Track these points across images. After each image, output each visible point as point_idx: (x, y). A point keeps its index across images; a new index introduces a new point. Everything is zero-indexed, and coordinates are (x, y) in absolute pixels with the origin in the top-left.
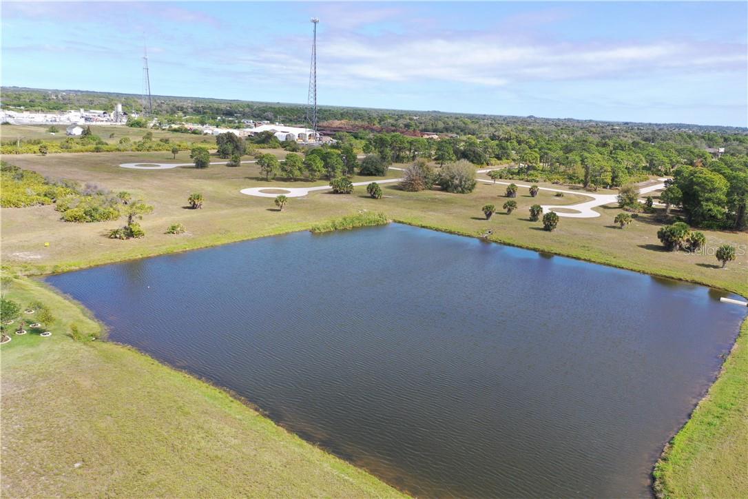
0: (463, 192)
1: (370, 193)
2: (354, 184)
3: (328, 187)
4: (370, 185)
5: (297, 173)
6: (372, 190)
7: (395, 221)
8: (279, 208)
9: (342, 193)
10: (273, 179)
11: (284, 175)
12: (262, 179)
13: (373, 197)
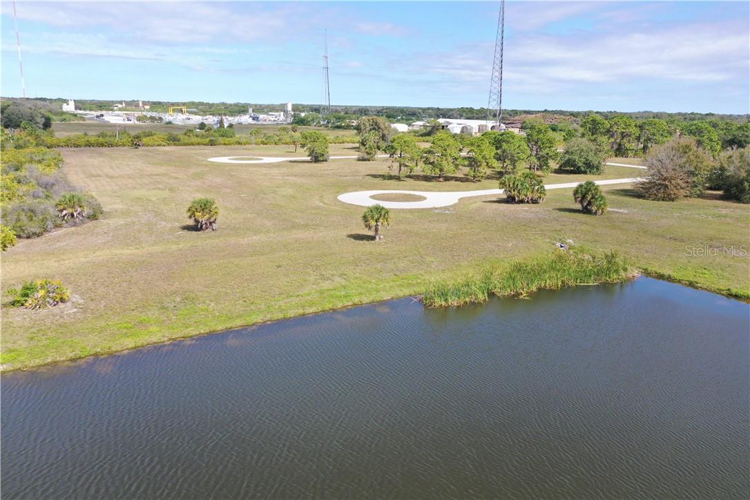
1: (581, 202)
2: (547, 187)
4: (581, 186)
5: (449, 168)
6: (584, 197)
7: (647, 273)
9: (522, 202)
10: (409, 177)
11: (428, 171)
12: (391, 178)
13: (586, 211)
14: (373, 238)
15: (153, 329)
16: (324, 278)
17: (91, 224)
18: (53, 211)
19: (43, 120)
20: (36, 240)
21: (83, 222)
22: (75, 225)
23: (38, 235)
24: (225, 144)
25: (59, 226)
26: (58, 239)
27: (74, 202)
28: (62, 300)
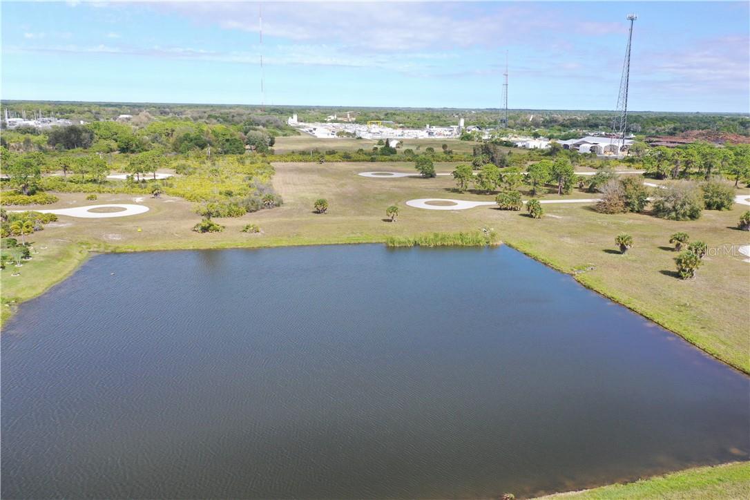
0: (677, 219)
3: (494, 204)
7: (506, 244)
8: (390, 218)
14: (391, 221)
15: (284, 242)
16: (353, 233)
17: (276, 208)
18: (261, 202)
19: (270, 140)
20: (254, 213)
21: (273, 207)
22: (269, 208)
23: (255, 211)
24: (382, 161)
25: (263, 208)
26: (262, 213)
27: (270, 198)
28: (258, 231)
